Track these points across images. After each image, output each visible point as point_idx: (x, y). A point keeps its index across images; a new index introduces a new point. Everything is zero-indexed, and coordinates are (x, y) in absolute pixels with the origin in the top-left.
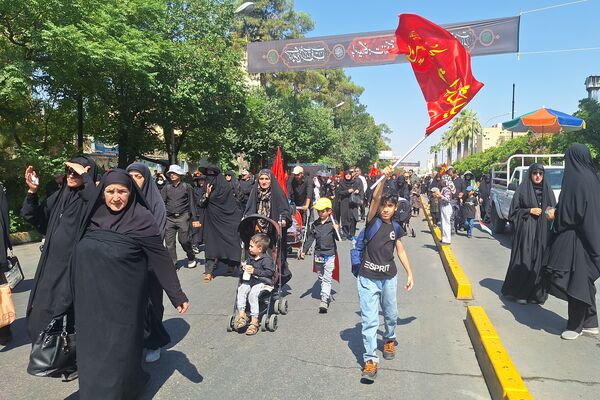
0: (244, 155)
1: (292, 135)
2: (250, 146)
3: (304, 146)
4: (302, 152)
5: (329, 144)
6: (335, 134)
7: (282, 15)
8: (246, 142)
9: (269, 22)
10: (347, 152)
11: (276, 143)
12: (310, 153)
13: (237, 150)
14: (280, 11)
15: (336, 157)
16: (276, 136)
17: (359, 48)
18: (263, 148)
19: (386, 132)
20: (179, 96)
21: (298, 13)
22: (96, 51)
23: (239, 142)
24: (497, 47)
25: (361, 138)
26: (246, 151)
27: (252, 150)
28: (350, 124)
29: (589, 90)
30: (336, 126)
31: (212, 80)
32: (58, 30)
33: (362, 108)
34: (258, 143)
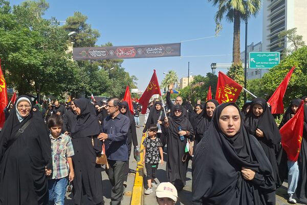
0: (68, 92)
1: (90, 83)
2: (71, 89)
3: (95, 88)
4: (94, 91)
5: (107, 87)
6: (110, 82)
7: (85, 31)
8: (69, 87)
9: (80, 34)
10: (115, 91)
11: (82, 87)
12: (98, 91)
13: (65, 90)
14: (85, 29)
15: (110, 93)
16: (83, 84)
17: (120, 52)
18: (76, 90)
19: (135, 79)
20: (48, 72)
21: (93, 29)
22: (26, 61)
23: (65, 87)
24: (173, 54)
25: (122, 83)
26: (69, 91)
27: (71, 90)
28: (117, 77)
29: (212, 68)
30: (110, 78)
31: (61, 65)
32: (14, 55)
33: (123, 69)
34: (74, 87)
